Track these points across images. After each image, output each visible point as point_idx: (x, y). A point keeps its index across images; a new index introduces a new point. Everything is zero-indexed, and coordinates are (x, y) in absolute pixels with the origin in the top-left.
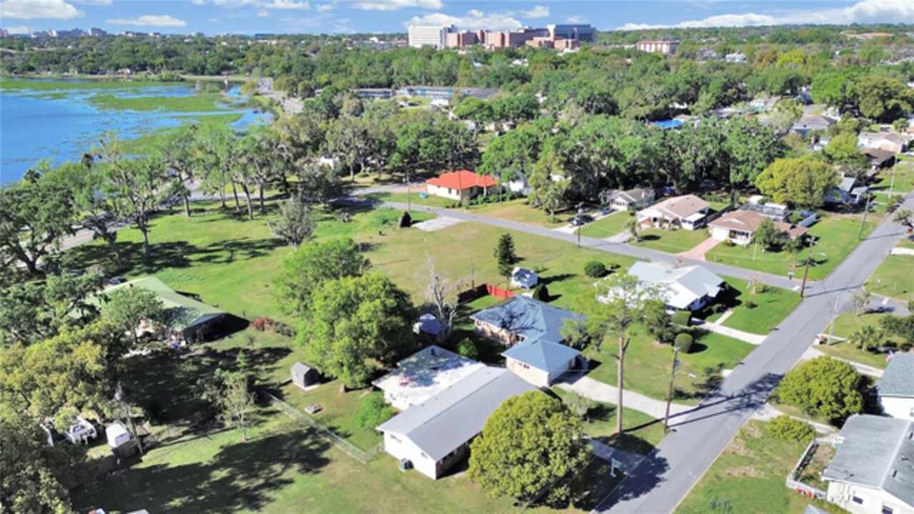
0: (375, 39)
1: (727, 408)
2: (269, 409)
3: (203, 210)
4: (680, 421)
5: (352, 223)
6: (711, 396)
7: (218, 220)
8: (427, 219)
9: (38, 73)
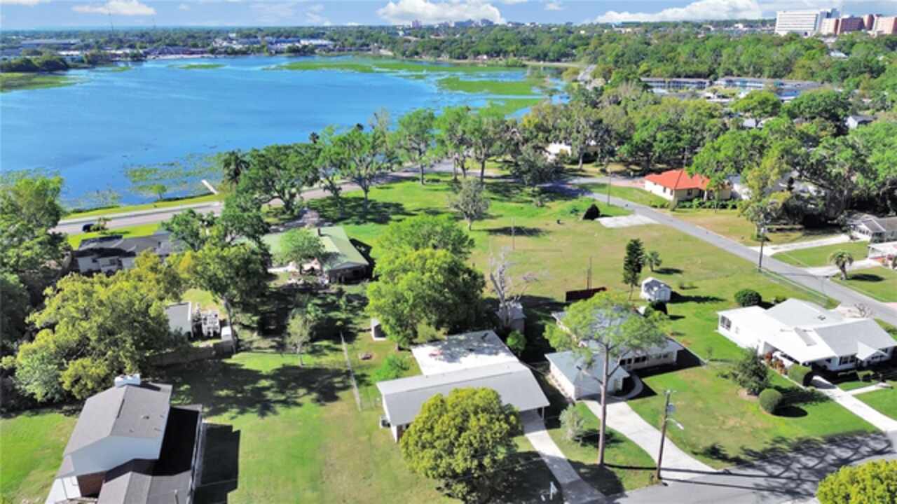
0: (740, 26)
1: (756, 485)
2: (337, 346)
3: (438, 181)
4: (682, 479)
5: (544, 209)
6: (751, 466)
7: (441, 190)
8: (617, 215)
9: (421, 57)
